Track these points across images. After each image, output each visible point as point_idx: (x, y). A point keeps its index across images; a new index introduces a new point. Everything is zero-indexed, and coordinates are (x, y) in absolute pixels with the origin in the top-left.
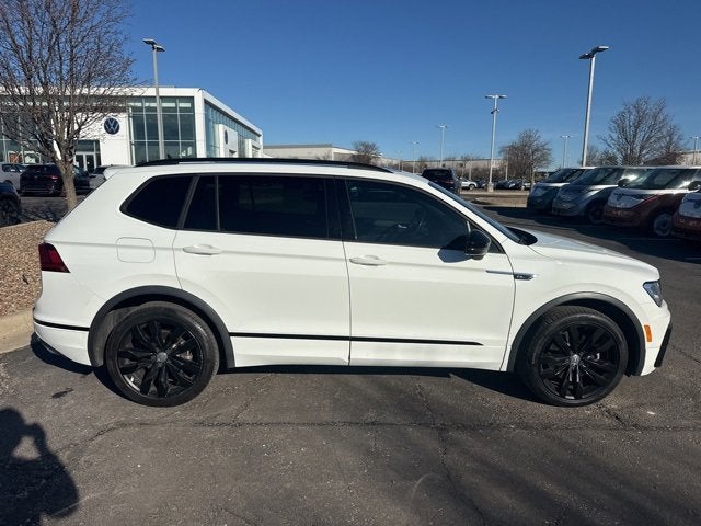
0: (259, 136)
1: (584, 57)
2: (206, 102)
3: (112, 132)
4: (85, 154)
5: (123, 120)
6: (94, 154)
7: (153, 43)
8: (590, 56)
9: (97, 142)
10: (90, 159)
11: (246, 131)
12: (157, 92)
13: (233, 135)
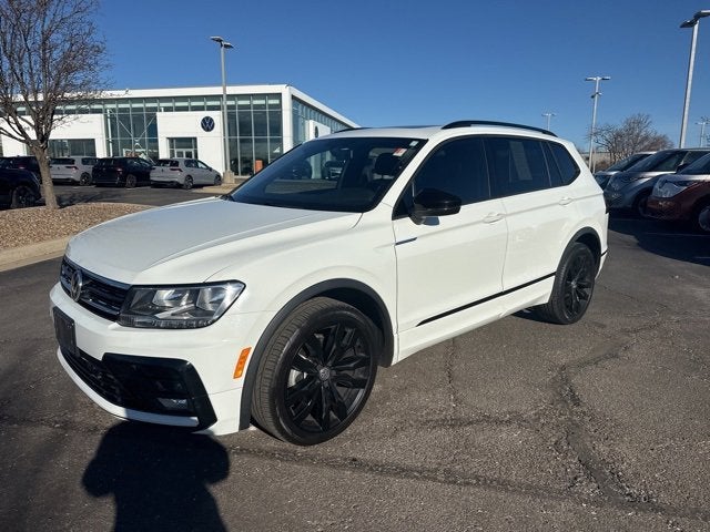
1: (685, 25)
2: (293, 97)
3: (208, 130)
4: (184, 150)
5: (217, 116)
6: (192, 150)
7: (221, 41)
8: (692, 24)
9: (195, 139)
10: (189, 154)
11: (340, 127)
12: (225, 90)
13: (325, 131)
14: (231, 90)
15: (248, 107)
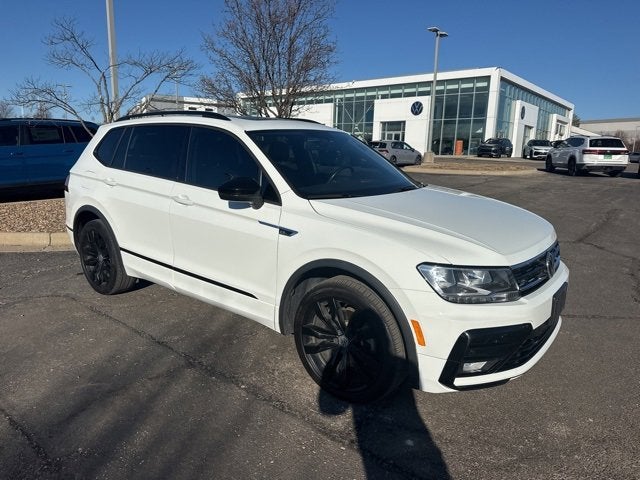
0: (569, 110)
2: (503, 79)
3: (416, 114)
4: (394, 133)
5: (427, 103)
6: (400, 133)
7: (436, 31)
9: (404, 122)
10: (397, 137)
11: (550, 106)
12: (435, 77)
13: (533, 111)
14: (441, 76)
15: (456, 90)
